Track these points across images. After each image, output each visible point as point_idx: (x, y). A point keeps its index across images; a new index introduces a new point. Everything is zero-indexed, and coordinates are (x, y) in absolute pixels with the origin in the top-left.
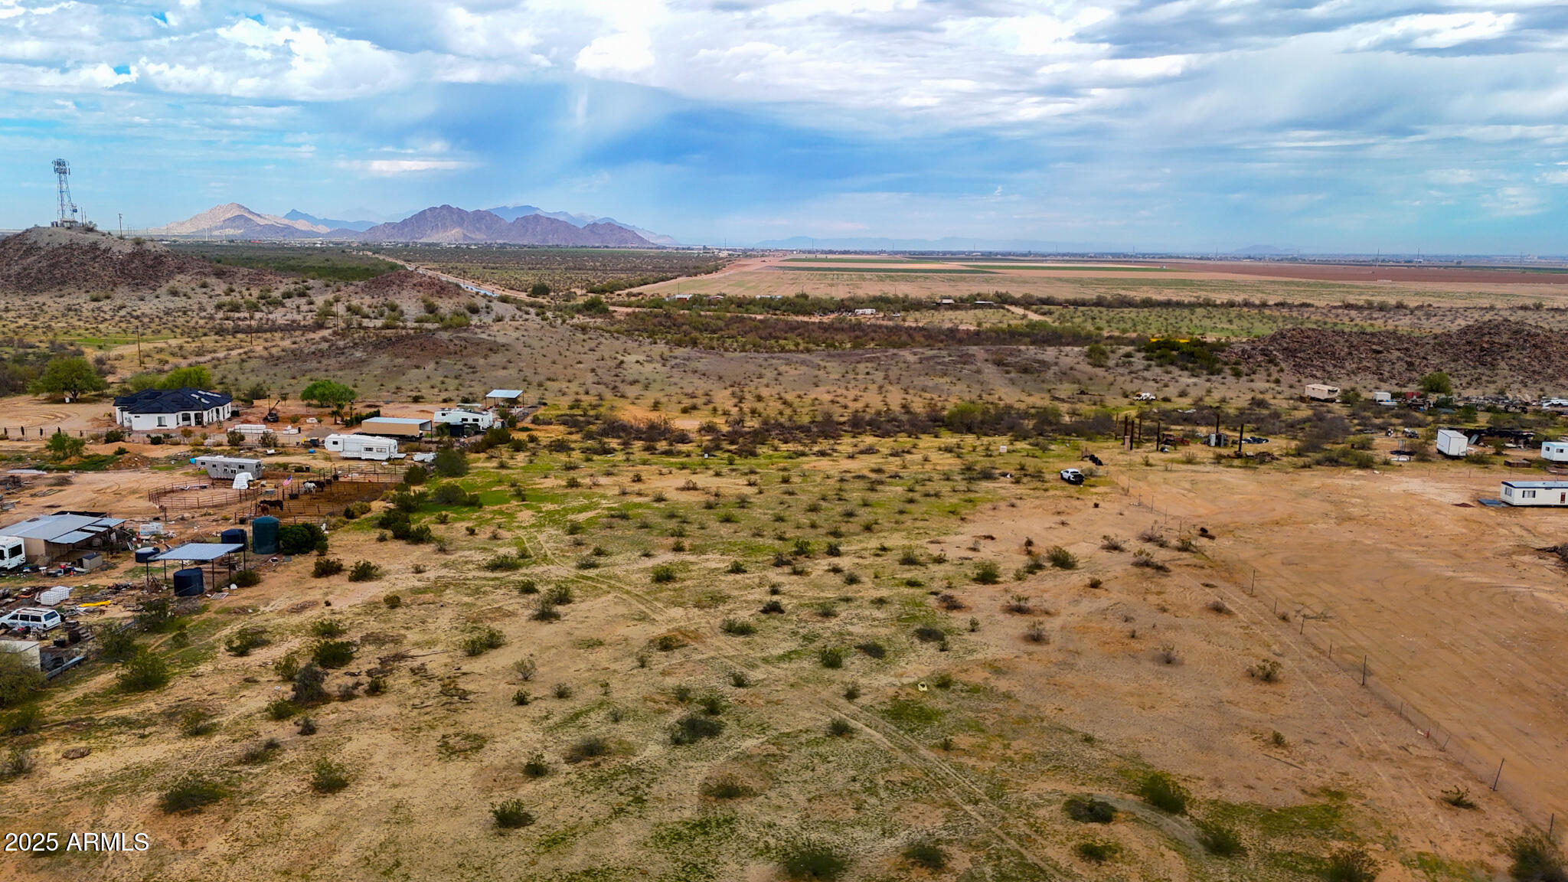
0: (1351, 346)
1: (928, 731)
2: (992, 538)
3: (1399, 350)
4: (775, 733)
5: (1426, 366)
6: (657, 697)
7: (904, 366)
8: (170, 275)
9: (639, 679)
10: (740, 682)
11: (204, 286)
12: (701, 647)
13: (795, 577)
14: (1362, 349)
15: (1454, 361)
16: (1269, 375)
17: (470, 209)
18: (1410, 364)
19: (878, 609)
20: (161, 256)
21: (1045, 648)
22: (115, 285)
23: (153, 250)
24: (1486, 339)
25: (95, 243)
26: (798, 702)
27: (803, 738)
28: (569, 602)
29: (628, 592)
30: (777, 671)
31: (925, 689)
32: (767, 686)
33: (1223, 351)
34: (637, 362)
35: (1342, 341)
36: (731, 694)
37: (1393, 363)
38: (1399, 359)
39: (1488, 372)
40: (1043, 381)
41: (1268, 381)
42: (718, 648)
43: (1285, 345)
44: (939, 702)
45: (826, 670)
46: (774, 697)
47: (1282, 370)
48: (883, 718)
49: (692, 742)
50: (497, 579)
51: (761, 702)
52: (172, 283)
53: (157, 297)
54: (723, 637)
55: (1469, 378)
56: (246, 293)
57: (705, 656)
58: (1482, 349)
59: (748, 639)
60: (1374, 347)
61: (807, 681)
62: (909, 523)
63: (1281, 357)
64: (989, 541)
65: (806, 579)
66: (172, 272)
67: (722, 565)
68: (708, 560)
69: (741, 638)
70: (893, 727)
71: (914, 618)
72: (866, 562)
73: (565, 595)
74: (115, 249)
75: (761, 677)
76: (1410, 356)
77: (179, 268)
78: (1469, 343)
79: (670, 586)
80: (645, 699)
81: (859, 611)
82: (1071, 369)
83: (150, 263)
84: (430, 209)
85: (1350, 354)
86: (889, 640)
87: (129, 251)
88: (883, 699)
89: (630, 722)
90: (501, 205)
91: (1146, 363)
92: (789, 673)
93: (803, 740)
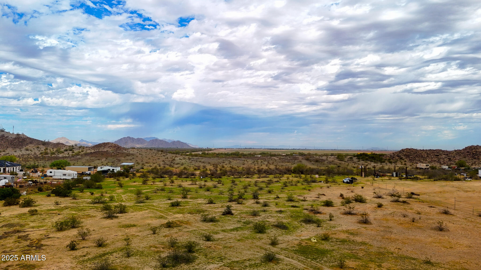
0: (427, 154)
1: (325, 259)
2: (324, 195)
3: (444, 155)
4: (229, 261)
5: (455, 159)
6: (158, 246)
7: (274, 160)
8: (27, 144)
9: (150, 238)
10: (208, 239)
11: (38, 148)
12: (189, 227)
13: (238, 205)
14: (431, 155)
15: (464, 158)
16: (402, 163)
17: (136, 138)
18: (450, 159)
19: (280, 214)
20: (25, 139)
21: (371, 226)
22: (8, 147)
23: (23, 137)
24: (474, 150)
25: (3, 135)
26: (243, 247)
27: (247, 263)
28: (125, 213)
29: (156, 210)
30: (230, 235)
31: (316, 241)
32: (224, 240)
33: (384, 156)
34: (180, 159)
35: (424, 152)
36: (203, 244)
37: (444, 159)
38: (445, 157)
39: (477, 161)
40: (324, 164)
41: (402, 164)
42: (198, 227)
43: (405, 154)
44: (326, 246)
45: (257, 234)
46: (229, 245)
47: (406, 161)
48: (296, 253)
49: (174, 266)
50: (94, 206)
51: (221, 247)
52: (27, 147)
53: (21, 151)
54: (202, 223)
55: (471, 163)
56: (52, 150)
57: (190, 230)
58: (473, 154)
59: (214, 224)
60: (436, 154)
61: (247, 238)
62: (287, 191)
63: (404, 157)
64: (323, 196)
65: (244, 206)
66: (28, 143)
67: (204, 202)
68: (198, 201)
69: (211, 223)
70: (303, 257)
71: (299, 216)
72: (271, 201)
73: (124, 209)
74: (9, 137)
75: (221, 237)
76: (449, 156)
77: (30, 142)
78: (468, 152)
79: (178, 208)
80: (151, 247)
81: (271, 214)
82: (333, 161)
83: (21, 141)
84: (124, 138)
85: (428, 156)
86: (288, 223)
87: (14, 137)
88: (293, 245)
89: (137, 257)
90: (146, 137)
91: (358, 160)
92: (237, 236)
93: (247, 264)
